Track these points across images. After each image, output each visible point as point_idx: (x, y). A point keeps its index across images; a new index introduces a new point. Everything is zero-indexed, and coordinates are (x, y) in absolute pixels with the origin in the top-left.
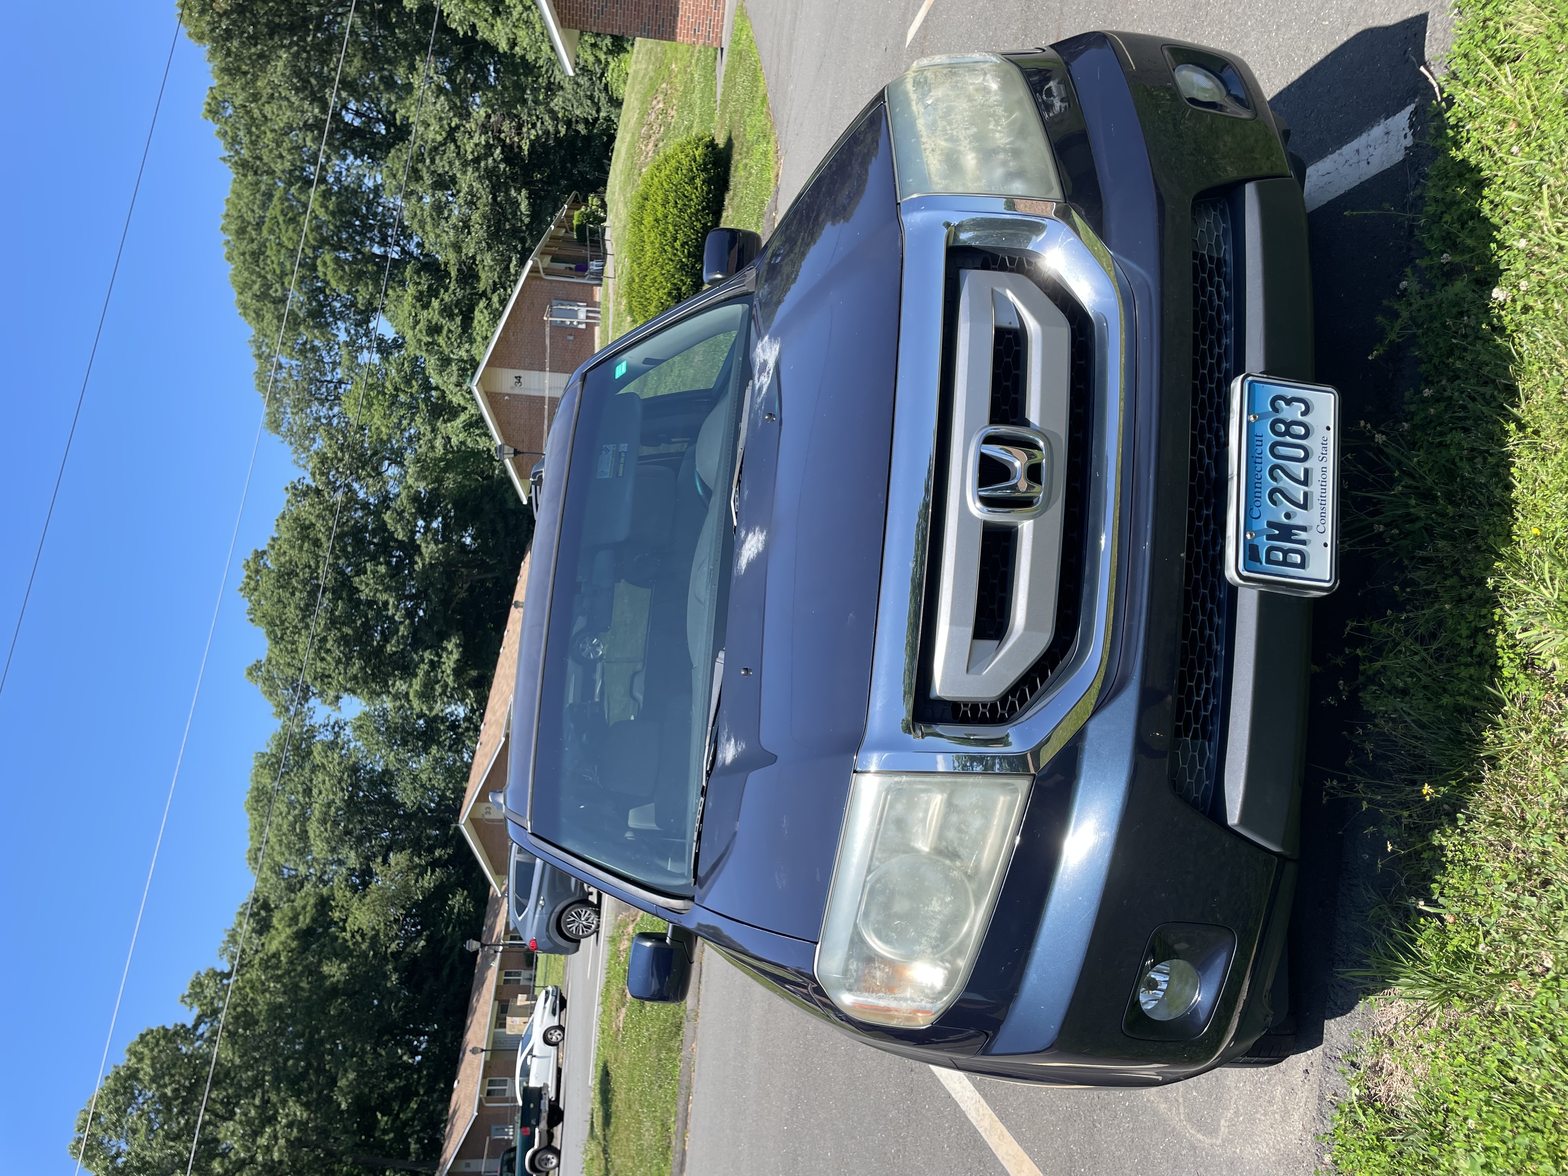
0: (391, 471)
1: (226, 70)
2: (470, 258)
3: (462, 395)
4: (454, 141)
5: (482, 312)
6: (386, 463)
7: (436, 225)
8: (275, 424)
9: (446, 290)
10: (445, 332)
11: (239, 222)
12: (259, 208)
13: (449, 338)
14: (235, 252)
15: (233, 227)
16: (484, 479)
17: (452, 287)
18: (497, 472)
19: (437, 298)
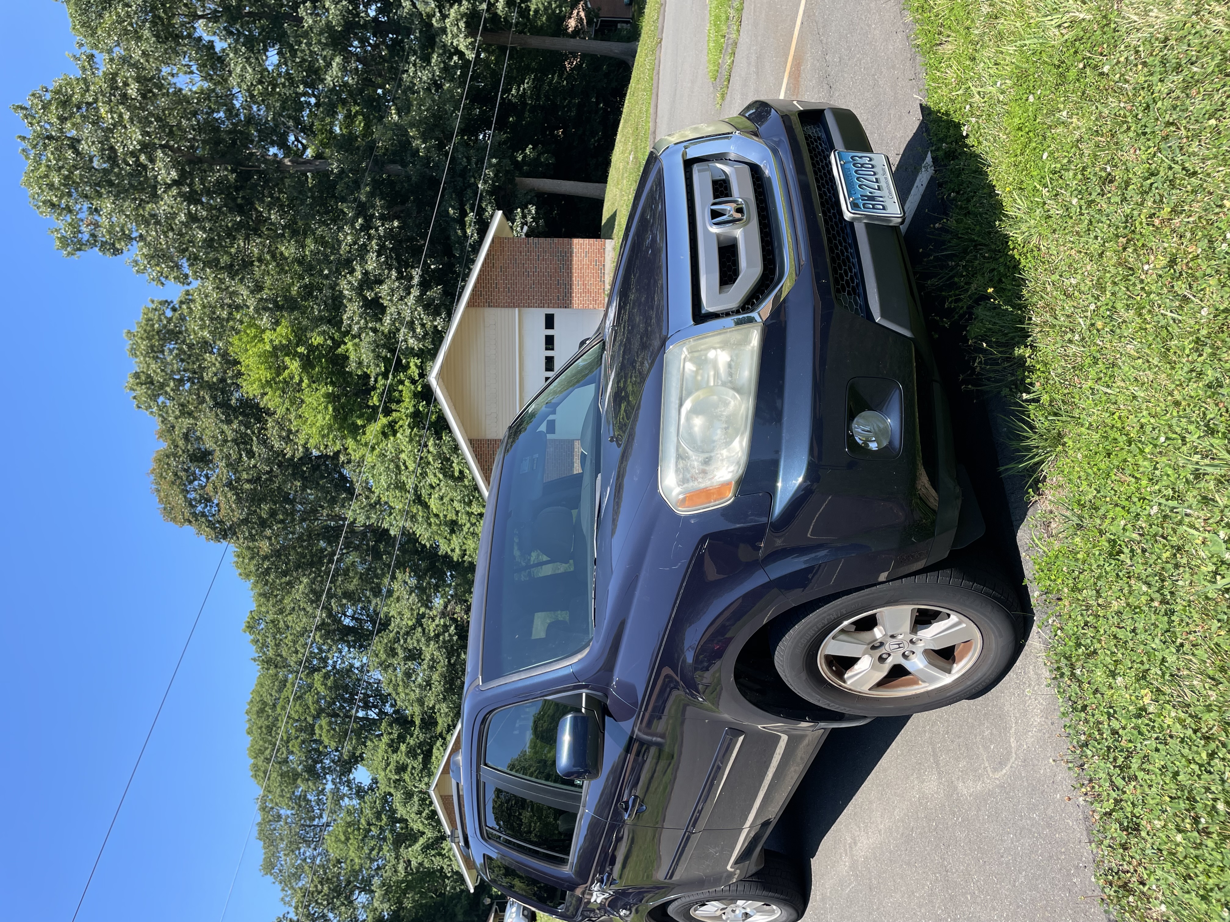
0: (361, 898)
1: (264, 595)
2: (431, 709)
3: (422, 822)
4: (421, 625)
5: (438, 749)
6: (357, 892)
7: (406, 686)
8: (269, 866)
9: (412, 736)
10: (409, 770)
11: (260, 705)
12: (276, 691)
13: (412, 774)
14: (255, 727)
15: (255, 709)
16: (437, 896)
17: (416, 733)
18: (448, 889)
19: (404, 743)
